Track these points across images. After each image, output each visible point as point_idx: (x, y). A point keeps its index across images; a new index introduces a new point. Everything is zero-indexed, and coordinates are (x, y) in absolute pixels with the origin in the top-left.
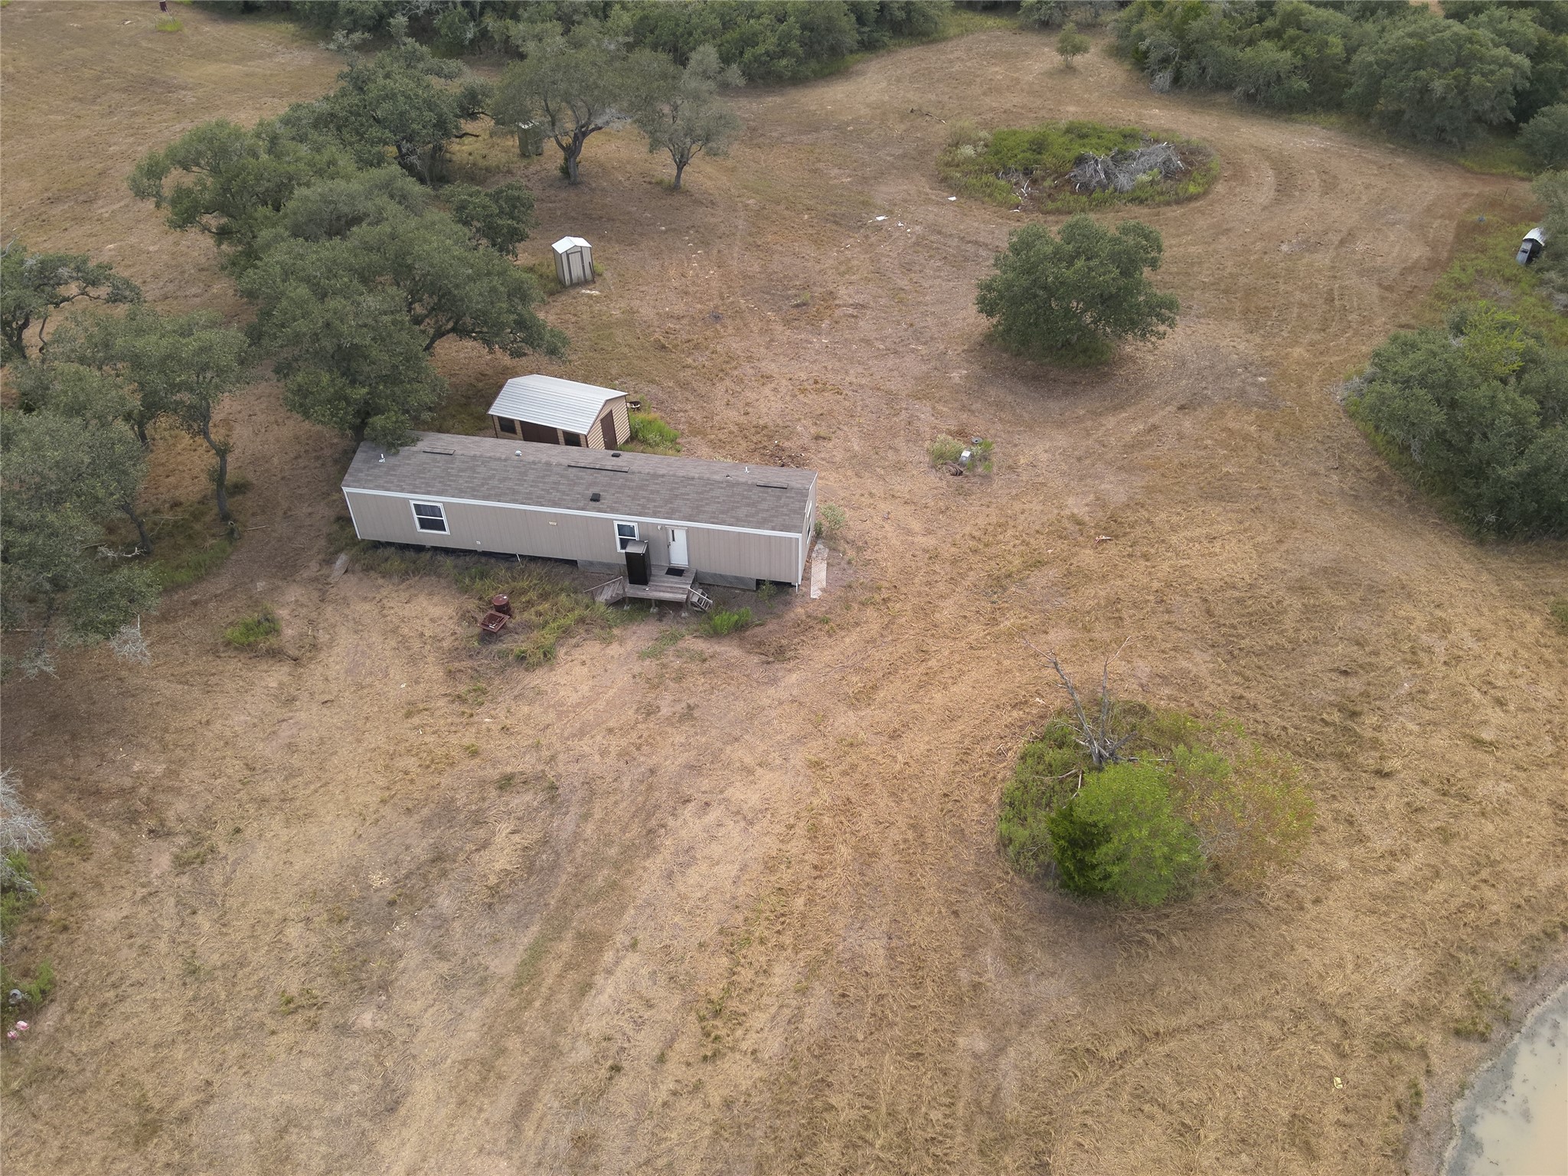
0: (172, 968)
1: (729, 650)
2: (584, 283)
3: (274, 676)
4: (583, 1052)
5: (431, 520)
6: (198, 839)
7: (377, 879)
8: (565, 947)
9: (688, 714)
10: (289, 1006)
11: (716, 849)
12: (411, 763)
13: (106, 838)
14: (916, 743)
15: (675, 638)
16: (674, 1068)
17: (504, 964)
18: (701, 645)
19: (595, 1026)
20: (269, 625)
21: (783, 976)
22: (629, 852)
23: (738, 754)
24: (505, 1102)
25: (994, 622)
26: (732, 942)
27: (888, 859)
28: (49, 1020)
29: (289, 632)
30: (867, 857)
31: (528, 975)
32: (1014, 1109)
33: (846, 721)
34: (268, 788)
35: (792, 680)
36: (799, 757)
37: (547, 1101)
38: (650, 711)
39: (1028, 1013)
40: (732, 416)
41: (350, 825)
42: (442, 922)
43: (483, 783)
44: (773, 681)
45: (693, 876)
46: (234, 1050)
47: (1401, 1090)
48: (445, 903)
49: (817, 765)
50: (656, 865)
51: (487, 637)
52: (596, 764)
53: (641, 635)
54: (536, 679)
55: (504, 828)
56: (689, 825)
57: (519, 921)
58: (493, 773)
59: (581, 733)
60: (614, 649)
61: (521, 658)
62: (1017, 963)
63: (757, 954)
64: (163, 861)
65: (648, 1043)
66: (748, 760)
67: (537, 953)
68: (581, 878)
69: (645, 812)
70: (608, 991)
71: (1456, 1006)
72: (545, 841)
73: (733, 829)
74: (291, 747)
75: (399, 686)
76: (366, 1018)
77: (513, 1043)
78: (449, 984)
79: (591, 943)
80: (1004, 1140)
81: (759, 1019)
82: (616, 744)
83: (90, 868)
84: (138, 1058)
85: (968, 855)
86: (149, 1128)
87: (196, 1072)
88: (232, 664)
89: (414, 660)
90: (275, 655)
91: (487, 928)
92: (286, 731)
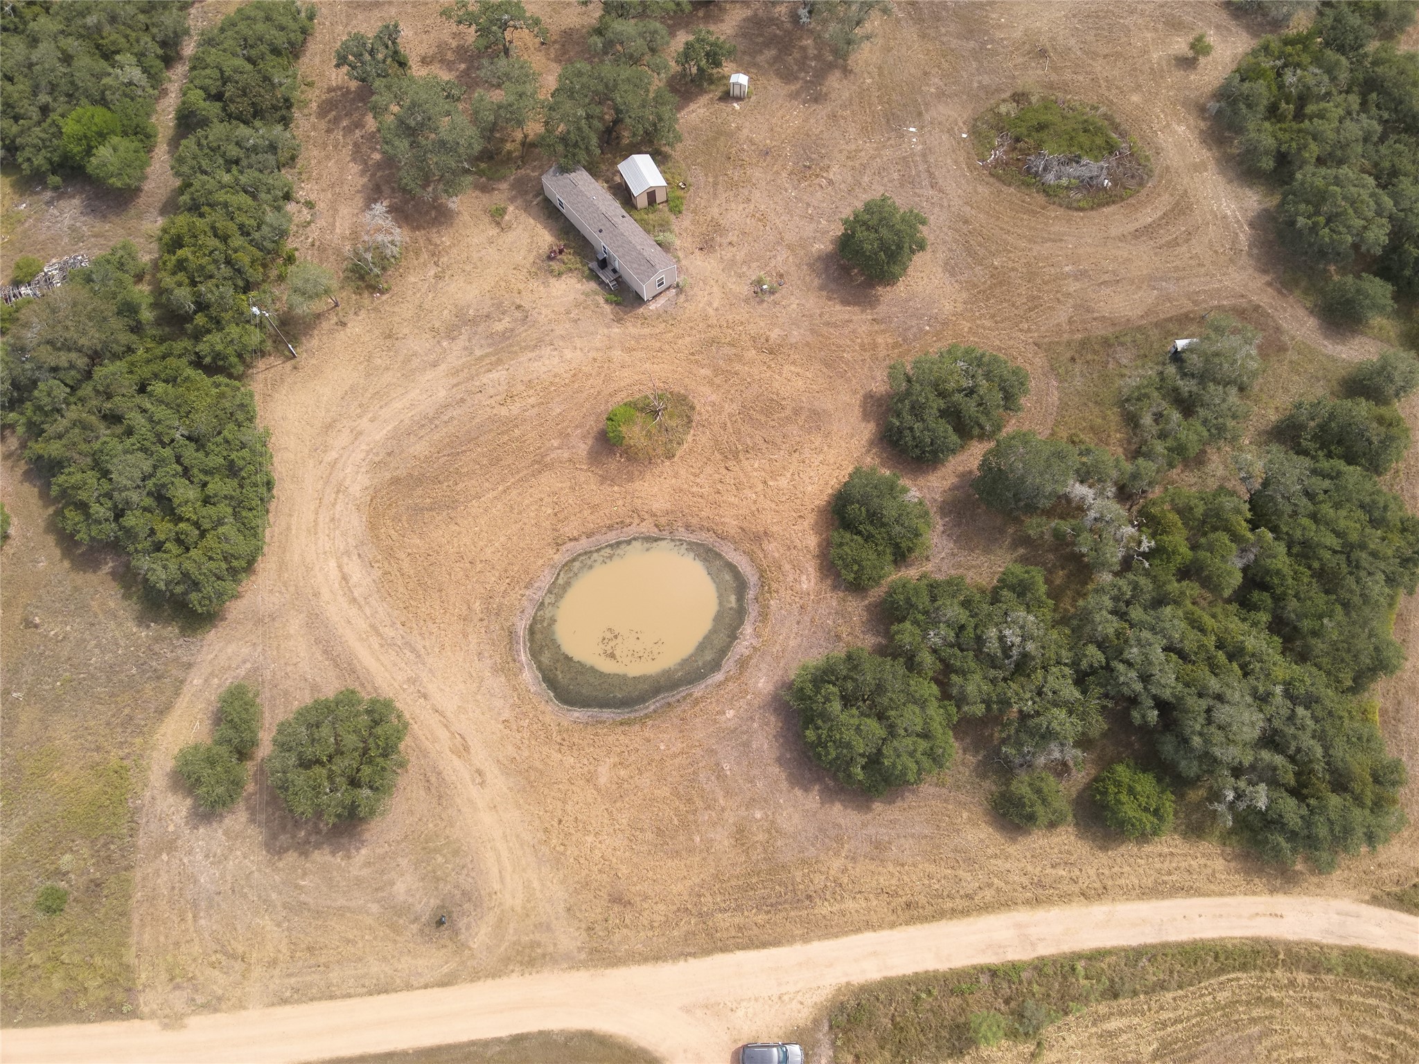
0: (417, 302)
1: (607, 308)
2: (739, 99)
3: (493, 231)
4: (477, 384)
5: (561, 203)
6: (443, 272)
7: (471, 312)
8: (493, 359)
9: (576, 321)
10: (432, 329)
11: (547, 362)
12: (504, 284)
13: (425, 256)
14: (626, 373)
15: (596, 294)
16: (492, 401)
17: (478, 353)
18: (602, 301)
19: (485, 380)
20: (502, 212)
21: (532, 401)
22: (526, 348)
23: (578, 343)
24: (455, 381)
25: (693, 354)
26: (529, 384)
27: (585, 395)
28: (385, 297)
29: (507, 217)
30: (579, 391)
31: (481, 358)
32: (548, 459)
33: (617, 354)
34: (468, 268)
35: (616, 330)
36: (592, 354)
37: (462, 387)
38: (568, 312)
39: (573, 447)
40: (715, 211)
41: (477, 292)
42: (475, 333)
43: (513, 303)
44: (608, 327)
45: (536, 364)
46: (416, 331)
47: (628, 521)
48: (480, 329)
49: (595, 360)
50: (531, 355)
51: (549, 258)
52: (542, 319)
53: (593, 285)
54: (552, 281)
55: (508, 319)
56: (546, 351)
57: (489, 345)
58: (518, 301)
59: (546, 306)
60: (579, 286)
61: (552, 271)
62: (584, 437)
63: (531, 392)
64: (432, 273)
65: (492, 391)
66: (578, 346)
67: (487, 355)
68: (511, 345)
69: (540, 340)
70: (494, 375)
71: (663, 521)
72: (512, 330)
73: (556, 360)
74: (481, 259)
75: (519, 258)
76: (445, 344)
77: (466, 371)
78: (466, 348)
79: (500, 362)
80: (539, 463)
81: (518, 405)
82: (551, 316)
83: (416, 262)
84: (397, 319)
85: (602, 407)
86: (389, 336)
87: (406, 331)
88: (487, 219)
89: (530, 251)
90: (498, 224)
91: (483, 342)
92: (483, 252)
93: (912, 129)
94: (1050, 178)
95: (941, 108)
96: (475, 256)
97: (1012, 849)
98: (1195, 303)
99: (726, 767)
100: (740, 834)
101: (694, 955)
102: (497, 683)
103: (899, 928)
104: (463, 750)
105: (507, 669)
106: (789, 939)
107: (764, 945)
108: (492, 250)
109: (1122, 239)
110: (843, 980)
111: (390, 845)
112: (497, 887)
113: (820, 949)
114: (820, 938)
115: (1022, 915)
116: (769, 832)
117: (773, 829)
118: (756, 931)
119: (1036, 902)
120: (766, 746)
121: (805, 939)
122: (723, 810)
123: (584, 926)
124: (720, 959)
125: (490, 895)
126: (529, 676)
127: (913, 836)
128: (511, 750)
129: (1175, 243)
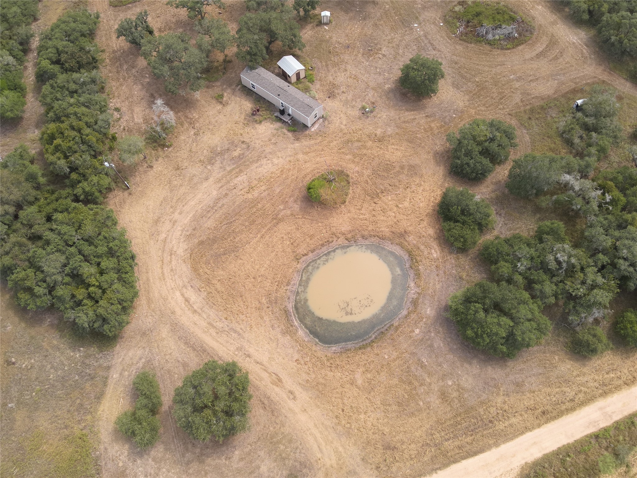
0: (188, 149)
1: (290, 134)
2: (326, 24)
3: (219, 107)
4: (232, 184)
5: (253, 86)
6: (198, 131)
7: (219, 149)
8: (237, 170)
9: (275, 144)
10: (200, 161)
11: (266, 167)
12: (232, 132)
13: (186, 125)
14: (308, 165)
15: (282, 128)
16: (242, 192)
17: (228, 169)
18: (286, 131)
19: (236, 182)
20: (221, 96)
21: (263, 188)
22: (253, 161)
23: (279, 154)
24: (220, 185)
25: (340, 149)
26: (260, 180)
27: (290, 180)
28: (170, 149)
29: (225, 99)
30: (287, 178)
31: (231, 171)
32: (280, 216)
33: (300, 156)
34: (211, 127)
35: (297, 145)
36: (288, 159)
37: (225, 187)
38: (270, 140)
39: (291, 207)
40: (330, 78)
41: (219, 138)
42: (224, 159)
43: (240, 140)
44: (293, 144)
45: (260, 169)
46: (192, 164)
47: (331, 240)
48: (226, 157)
49: (290, 161)
50: (256, 165)
51: (253, 114)
52: (257, 146)
53: (278, 125)
54: (257, 126)
55: (239, 149)
56: (264, 161)
57: (233, 164)
58: (242, 139)
59: (258, 139)
60: (272, 126)
61: (256, 121)
62: (295, 201)
63: (262, 184)
64: (192, 133)
65: (241, 187)
66: (280, 156)
67: (233, 169)
68: (245, 162)
69: (259, 157)
70: (240, 178)
71: (349, 236)
72: (243, 154)
73: (270, 165)
74: (216, 121)
75: (236, 118)
76: (209, 167)
77: (224, 179)
78: (221, 168)
79: (241, 171)
80: (275, 219)
81: (257, 191)
82: (262, 143)
83: (182, 129)
84: (180, 159)
85: (301, 185)
86: (178, 169)
87: (186, 164)
88: (214, 102)
89: (241, 113)
90: (221, 103)
91: (229, 163)
92: (217, 118)
93: (415, 25)
94: (490, 36)
95: (426, 13)
96: (213, 120)
97: (585, 370)
98: (576, 83)
99: (424, 360)
100: (444, 396)
101: (440, 469)
102: (286, 340)
103: (543, 426)
104: (278, 382)
105: (289, 331)
106: (488, 447)
107: (475, 454)
108: (221, 116)
109: (532, 59)
110: (523, 462)
111: (251, 446)
112: (319, 455)
113: (506, 448)
114: (504, 442)
115: (601, 403)
116: (459, 391)
117: (460, 388)
118: (468, 447)
119: (605, 394)
120: (442, 345)
121: (497, 445)
122: (430, 384)
123: (374, 467)
124: (454, 467)
125: (316, 461)
126: (302, 333)
127: (534, 375)
128: (305, 376)
129: (556, 58)
